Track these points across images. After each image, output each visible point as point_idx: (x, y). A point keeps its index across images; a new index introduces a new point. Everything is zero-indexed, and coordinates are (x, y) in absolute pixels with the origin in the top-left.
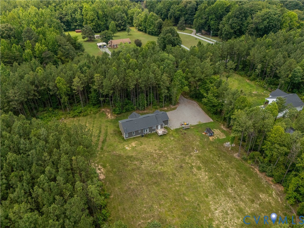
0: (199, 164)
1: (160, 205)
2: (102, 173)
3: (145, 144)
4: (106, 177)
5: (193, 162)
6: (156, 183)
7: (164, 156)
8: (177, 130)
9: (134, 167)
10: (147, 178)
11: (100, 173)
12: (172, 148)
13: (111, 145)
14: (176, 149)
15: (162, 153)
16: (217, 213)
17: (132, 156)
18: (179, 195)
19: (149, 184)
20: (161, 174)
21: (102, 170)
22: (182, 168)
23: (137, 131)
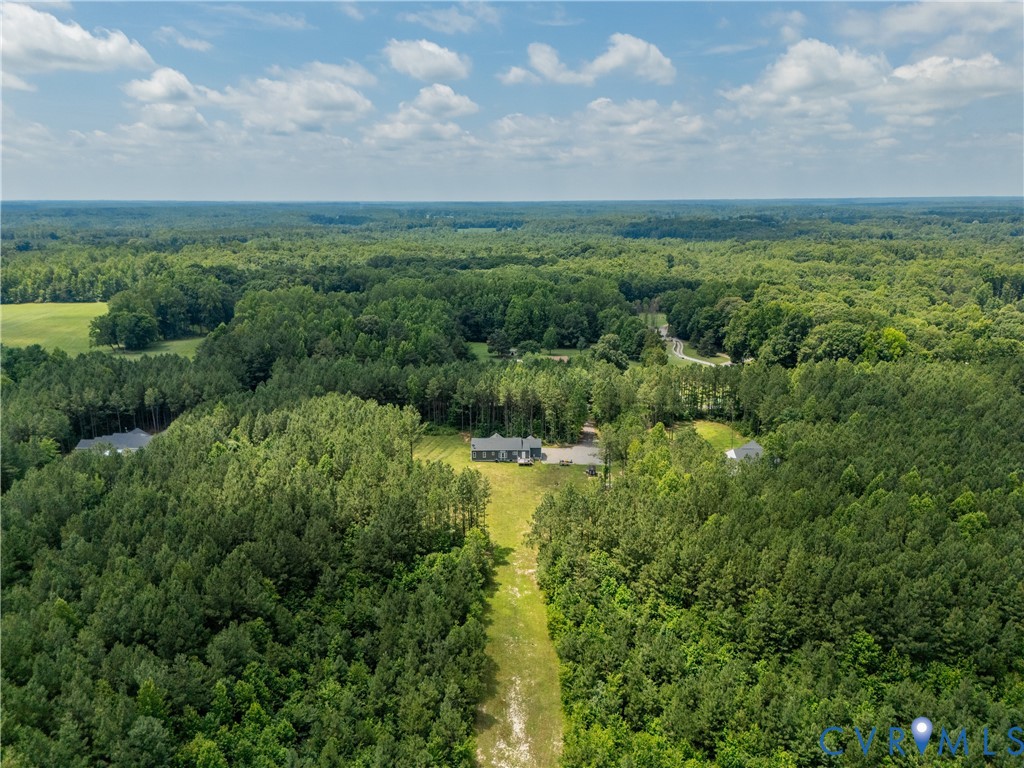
3: (493, 467)
8: (549, 465)
23: (489, 452)
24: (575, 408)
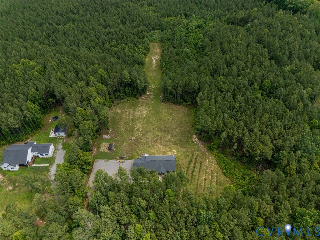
1: (169, 119)
2: (194, 138)
3: (162, 151)
4: (192, 136)
5: (139, 133)
9: (175, 138)
10: (170, 131)
11: (195, 139)
12: (144, 145)
13: (186, 157)
14: (142, 143)
15: (153, 142)
16: (145, 112)
17: (174, 144)
18: (157, 121)
20: (161, 131)
21: (194, 140)
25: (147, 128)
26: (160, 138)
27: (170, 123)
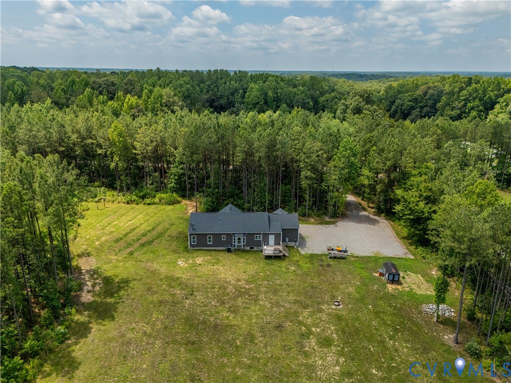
0: (332, 333)
2: (93, 292)
3: (224, 265)
6: (193, 343)
7: (250, 296)
8: (312, 257)
9: (167, 298)
10: (179, 328)
11: (89, 292)
12: (282, 285)
13: (154, 252)
14: (289, 289)
15: (251, 288)
17: (179, 278)
19: (174, 342)
20: (218, 329)
21: (98, 287)
22: (281, 331)
23: (217, 236)
24: (343, 169)
25: (286, 348)
26: (223, 303)
27: (168, 364)
